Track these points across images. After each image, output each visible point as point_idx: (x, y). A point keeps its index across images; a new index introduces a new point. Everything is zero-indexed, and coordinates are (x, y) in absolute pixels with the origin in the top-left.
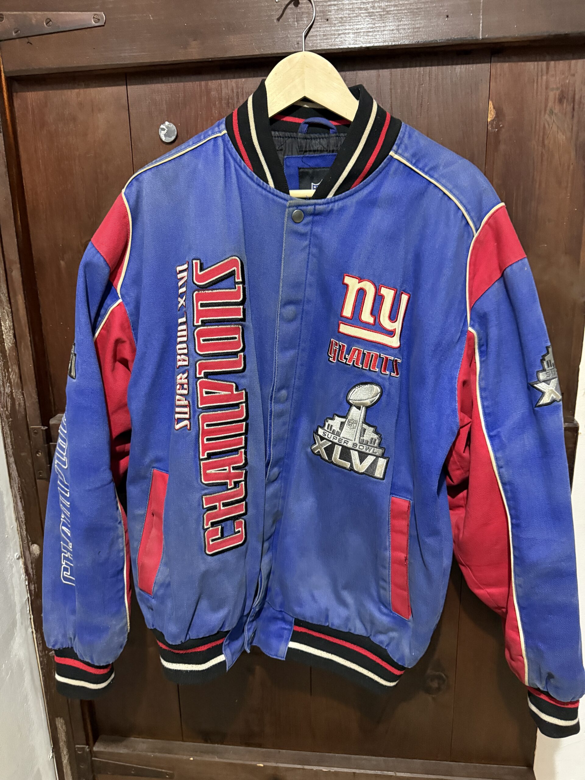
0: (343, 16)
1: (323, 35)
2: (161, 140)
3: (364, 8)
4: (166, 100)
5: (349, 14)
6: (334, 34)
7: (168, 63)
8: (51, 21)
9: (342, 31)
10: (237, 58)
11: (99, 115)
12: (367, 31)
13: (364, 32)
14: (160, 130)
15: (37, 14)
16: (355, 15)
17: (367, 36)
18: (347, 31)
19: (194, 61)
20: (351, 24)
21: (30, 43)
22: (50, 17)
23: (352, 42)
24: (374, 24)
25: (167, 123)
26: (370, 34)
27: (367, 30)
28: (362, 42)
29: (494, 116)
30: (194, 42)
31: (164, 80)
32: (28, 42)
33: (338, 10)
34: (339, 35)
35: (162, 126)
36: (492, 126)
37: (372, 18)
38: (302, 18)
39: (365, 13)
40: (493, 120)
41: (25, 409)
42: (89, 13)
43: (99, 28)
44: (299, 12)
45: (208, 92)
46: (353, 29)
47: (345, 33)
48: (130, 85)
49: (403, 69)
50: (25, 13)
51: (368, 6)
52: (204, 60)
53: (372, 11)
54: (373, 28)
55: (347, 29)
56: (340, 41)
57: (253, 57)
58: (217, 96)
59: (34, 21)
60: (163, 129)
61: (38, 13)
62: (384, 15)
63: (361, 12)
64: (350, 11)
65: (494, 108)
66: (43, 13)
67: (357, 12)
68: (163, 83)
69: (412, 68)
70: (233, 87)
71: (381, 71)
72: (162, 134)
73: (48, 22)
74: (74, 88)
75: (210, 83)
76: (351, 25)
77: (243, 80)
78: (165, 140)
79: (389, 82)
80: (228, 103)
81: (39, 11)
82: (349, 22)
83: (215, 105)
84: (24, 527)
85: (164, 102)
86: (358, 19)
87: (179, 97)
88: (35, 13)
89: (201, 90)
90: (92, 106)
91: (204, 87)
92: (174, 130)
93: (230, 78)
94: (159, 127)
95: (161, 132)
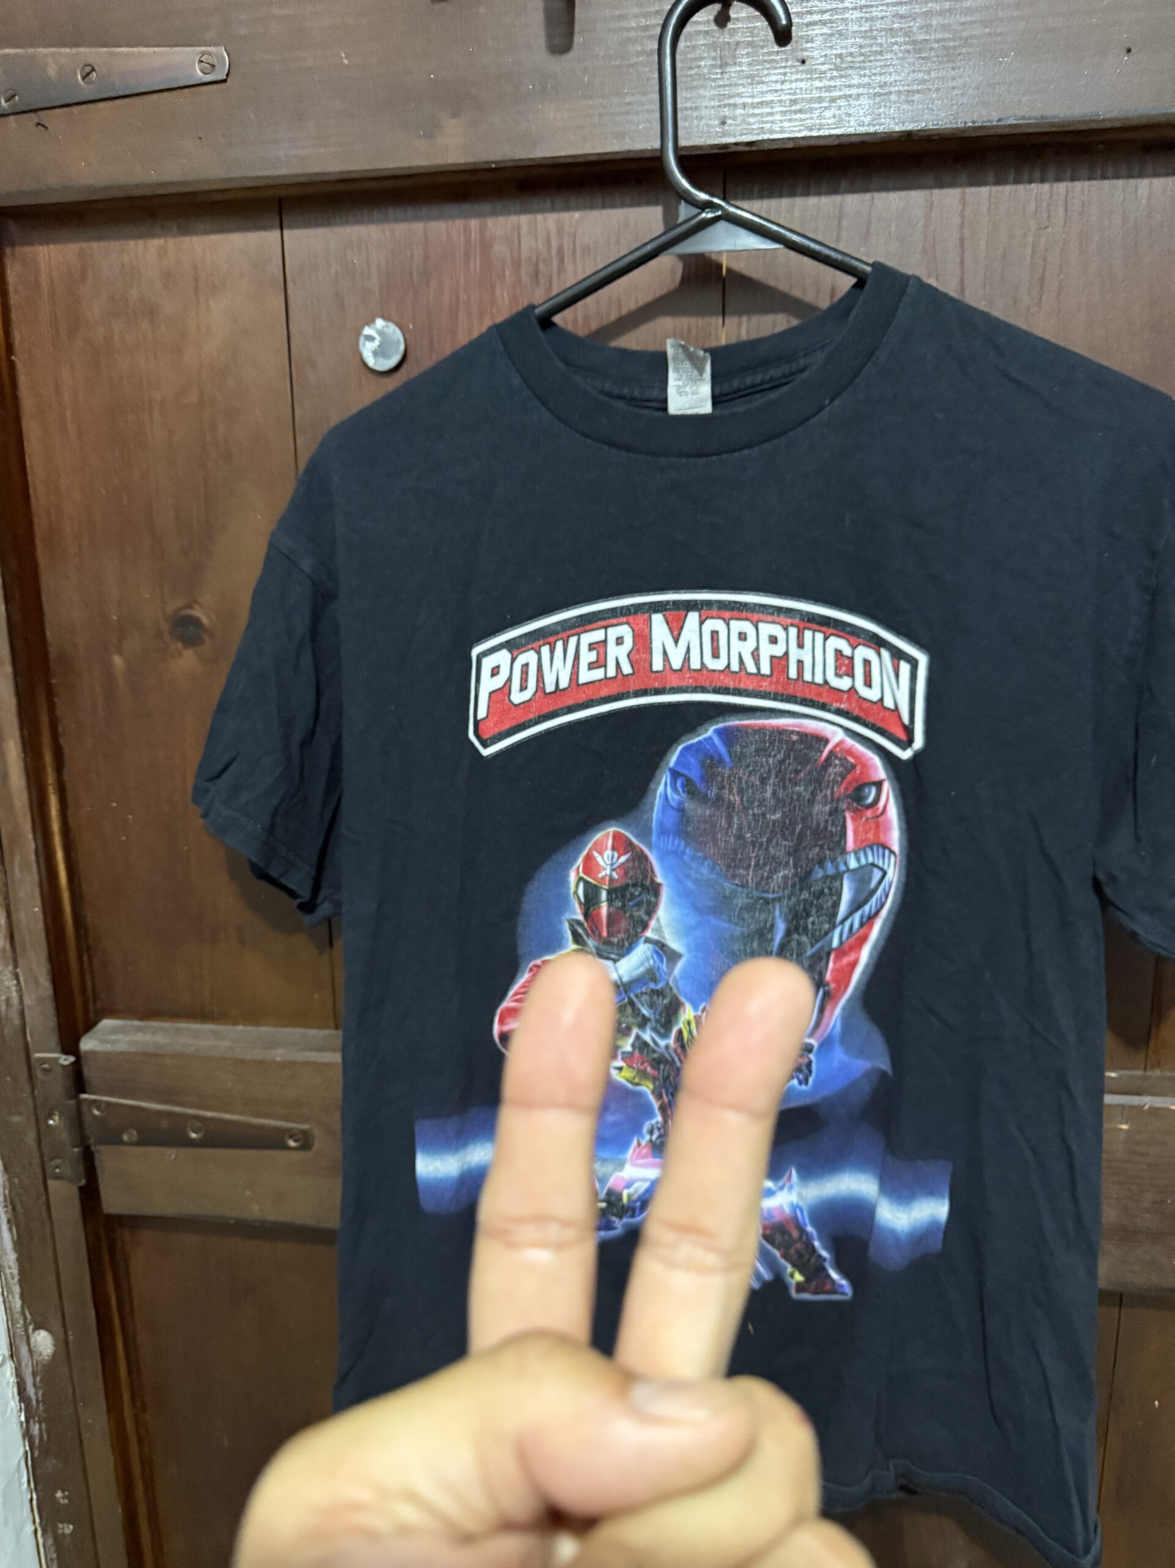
0: (844, 51)
1: (791, 101)
2: (365, 365)
3: (901, 29)
4: (379, 267)
5: (861, 47)
6: (820, 100)
7: (384, 174)
8: (93, 70)
9: (840, 90)
10: (562, 161)
11: (211, 302)
12: (909, 91)
13: (899, 92)
14: (362, 339)
15: (60, 54)
16: (874, 49)
17: (909, 102)
18: (854, 91)
19: (453, 168)
20: (867, 71)
21: (43, 126)
22: (91, 60)
23: (869, 118)
24: (928, 72)
25: (380, 323)
26: (916, 97)
27: (910, 88)
28: (894, 118)
30: (453, 121)
31: (376, 214)
32: (38, 124)
33: (832, 35)
34: (833, 100)
35: (367, 331)
37: (923, 55)
38: (735, 57)
39: (906, 43)
41: (22, 1013)
42: (189, 49)
43: (214, 87)
44: (729, 43)
45: (486, 246)
46: (869, 84)
47: (850, 96)
48: (291, 227)
49: (994, 189)
50: (30, 51)
51: (915, 25)
52: (478, 167)
53: (921, 37)
54: (923, 82)
55: (854, 85)
56: (834, 116)
57: (606, 158)
58: (508, 256)
59: (52, 71)
60: (370, 338)
61: (63, 50)
62: (954, 48)
63: (893, 40)
64: (864, 38)
66: (74, 50)
67: (879, 41)
68: (372, 221)
69: (1021, 187)
70: (549, 233)
71: (937, 192)
72: (368, 351)
73: (88, 74)
74: (153, 235)
75: (490, 222)
76: (865, 75)
77: (577, 215)
78: (375, 364)
79: (957, 220)
80: (537, 272)
81: (65, 46)
82: (860, 68)
83: (502, 277)
84: (17, 1290)
85: (374, 270)
86: (886, 60)
87: (412, 258)
88: (56, 50)
89: (468, 241)
90: (196, 279)
91: (475, 234)
92: (398, 341)
93: (542, 211)
94: (358, 332)
95: (364, 345)
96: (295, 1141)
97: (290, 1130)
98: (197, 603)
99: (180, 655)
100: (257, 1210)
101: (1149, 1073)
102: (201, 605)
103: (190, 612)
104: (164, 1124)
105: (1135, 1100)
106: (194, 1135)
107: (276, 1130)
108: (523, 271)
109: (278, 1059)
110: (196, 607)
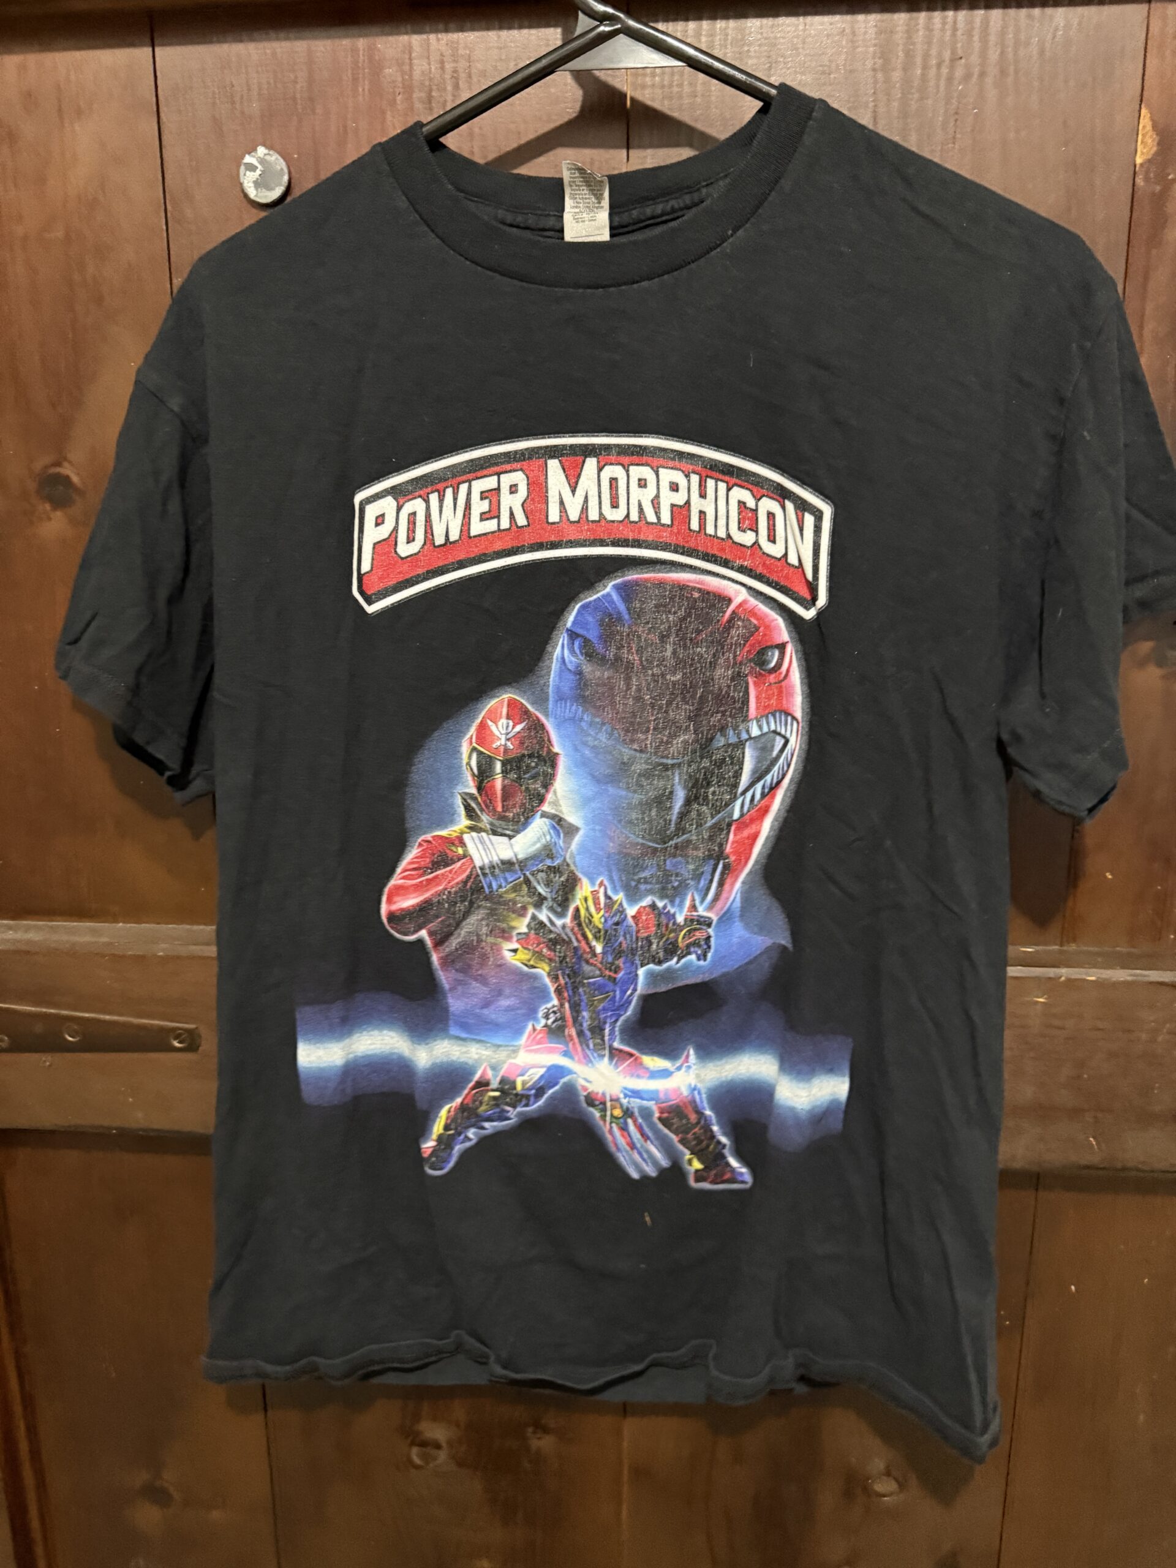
2: (246, 196)
4: (260, 89)
11: (77, 128)
14: (242, 168)
25: (261, 151)
29: (1155, 149)
31: (256, 35)
35: (248, 159)
36: (1147, 179)
40: (1149, 161)
45: (375, 67)
48: (161, 45)
49: (909, 15)
58: (400, 79)
60: (251, 168)
65: (1155, 127)
68: (252, 40)
69: (936, 14)
70: (442, 55)
71: (848, 18)
72: (248, 180)
74: (10, 52)
75: (380, 42)
77: (472, 36)
78: (256, 196)
80: (430, 99)
83: (393, 103)
85: (255, 93)
87: (296, 82)
89: (356, 62)
90: (59, 100)
91: (363, 55)
92: (282, 169)
93: (437, 31)
94: (238, 161)
95: (245, 175)
96: (180, 1042)
97: (174, 1029)
98: (65, 459)
99: (50, 519)
100: (140, 1118)
101: (1065, 948)
102: (70, 462)
103: (58, 470)
104: (39, 1028)
105: (1051, 972)
106: (70, 1039)
107: (162, 1029)
108: (416, 95)
109: (161, 954)
110: (66, 464)
